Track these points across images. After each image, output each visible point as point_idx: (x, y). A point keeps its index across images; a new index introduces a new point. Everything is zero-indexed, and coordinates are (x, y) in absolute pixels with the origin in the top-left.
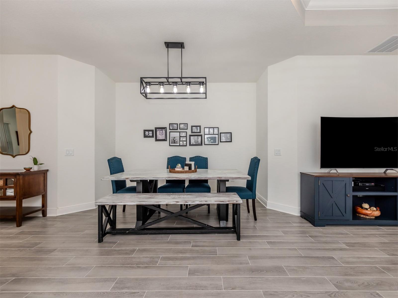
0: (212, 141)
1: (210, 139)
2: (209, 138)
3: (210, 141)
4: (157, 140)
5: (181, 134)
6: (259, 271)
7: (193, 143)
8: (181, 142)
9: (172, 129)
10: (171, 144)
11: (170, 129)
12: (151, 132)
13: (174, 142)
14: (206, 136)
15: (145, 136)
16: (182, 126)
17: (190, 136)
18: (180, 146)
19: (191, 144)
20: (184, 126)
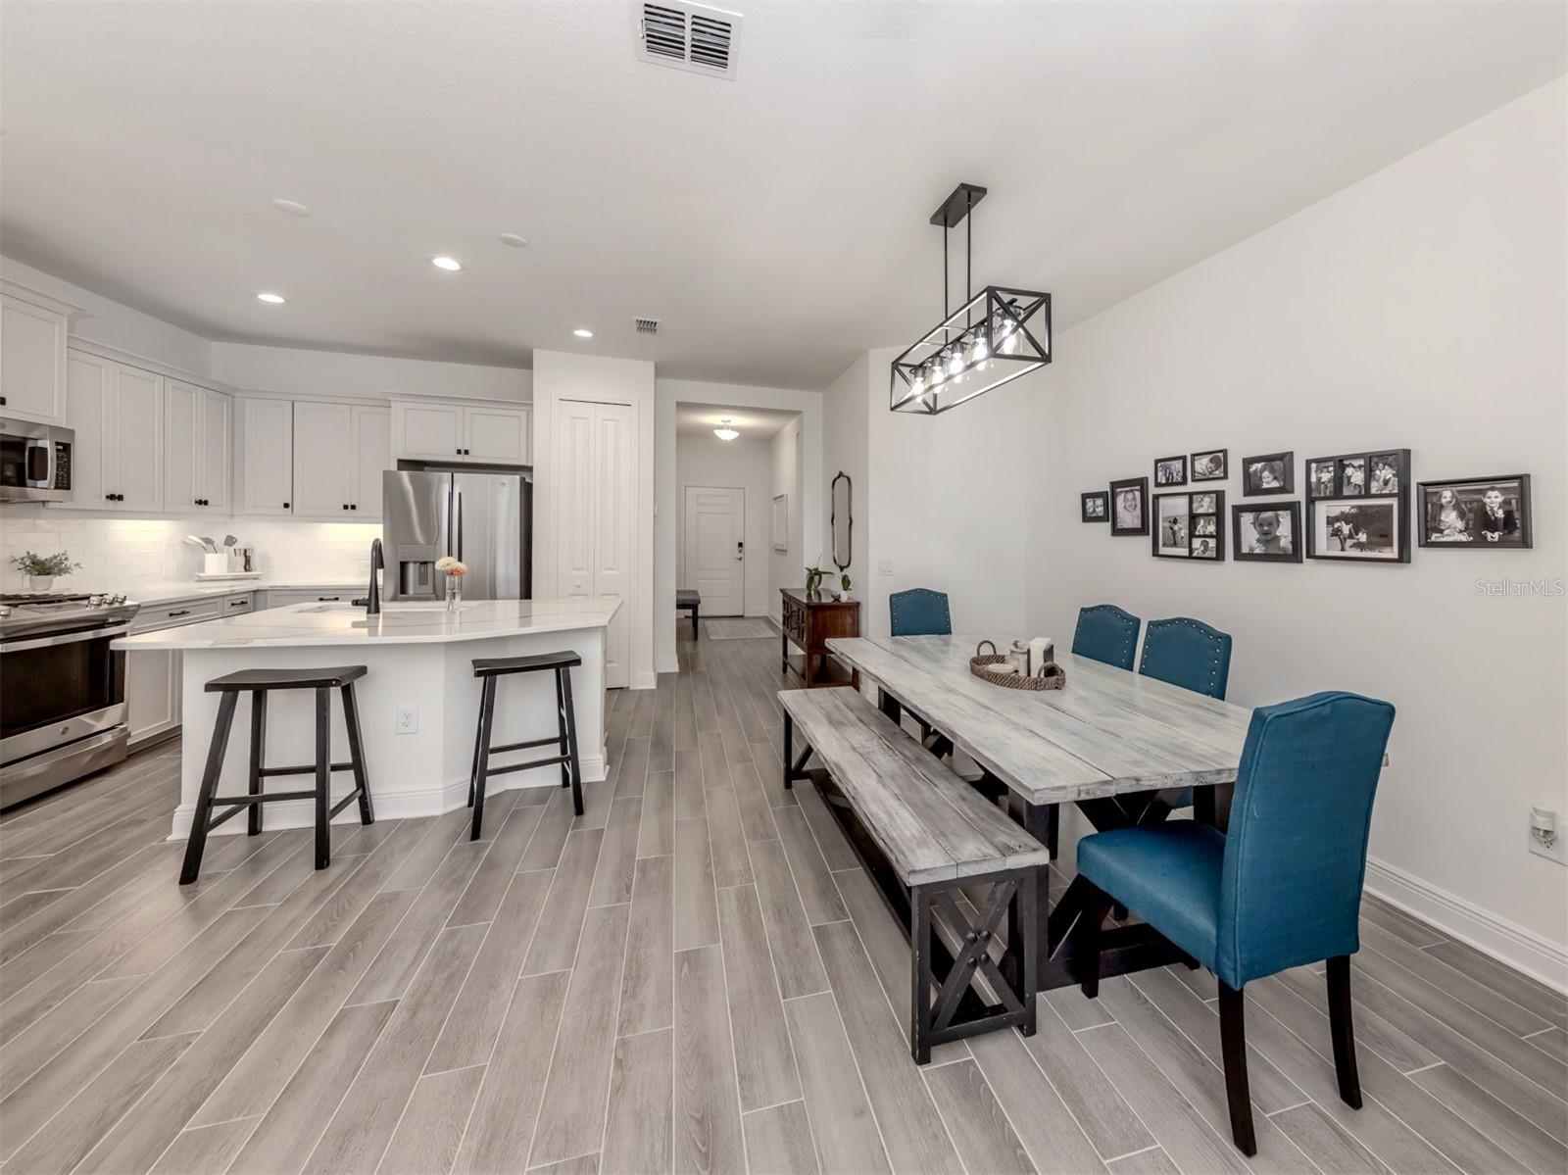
0: (1363, 537)
1: (1346, 529)
2: (1345, 517)
3: (1351, 536)
4: (1117, 531)
5: (1195, 505)
6: (703, 1145)
7: (1252, 549)
8: (1197, 543)
9: (1167, 484)
10: (1163, 550)
11: (1158, 485)
12: (1099, 502)
13: (1172, 542)
14: (1323, 510)
15: (1087, 518)
16: (1203, 464)
17: (1238, 510)
18: (1190, 557)
19: (1245, 550)
20: (1212, 466)
